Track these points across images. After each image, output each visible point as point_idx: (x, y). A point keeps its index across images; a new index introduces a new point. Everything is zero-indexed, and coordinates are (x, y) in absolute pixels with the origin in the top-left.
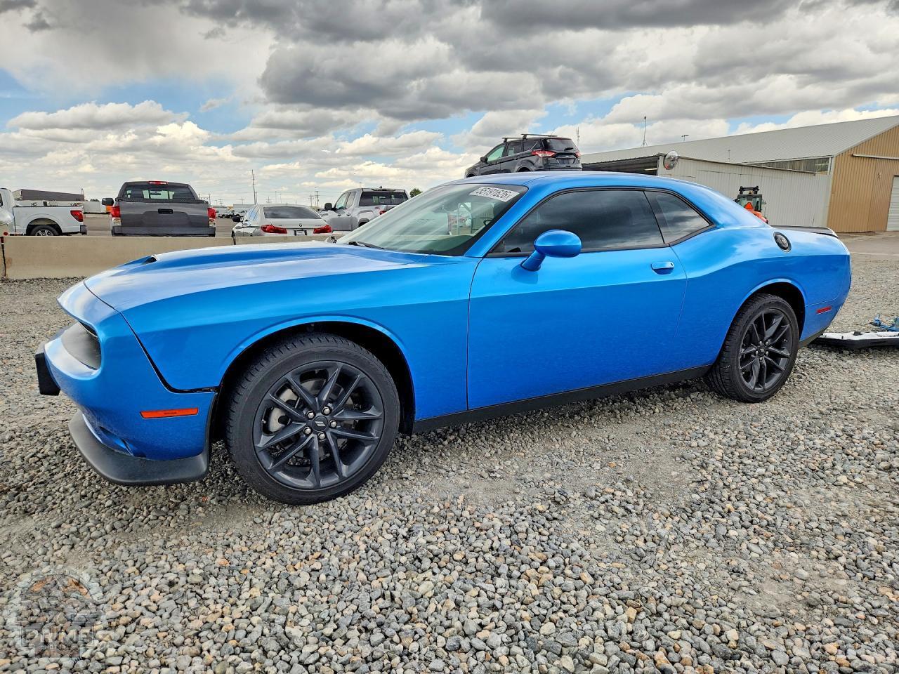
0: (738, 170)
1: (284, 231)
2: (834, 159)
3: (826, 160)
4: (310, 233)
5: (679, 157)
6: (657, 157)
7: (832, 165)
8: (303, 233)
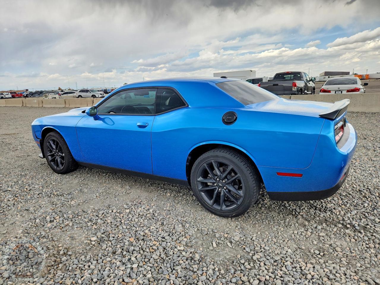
1: (329, 91)
4: (344, 92)
8: (340, 92)
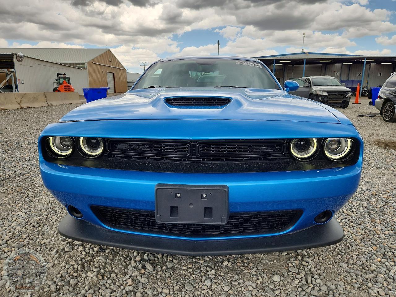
0: (52, 65)
2: (87, 64)
3: (84, 64)
5: (24, 56)
6: (12, 55)
7: (86, 65)
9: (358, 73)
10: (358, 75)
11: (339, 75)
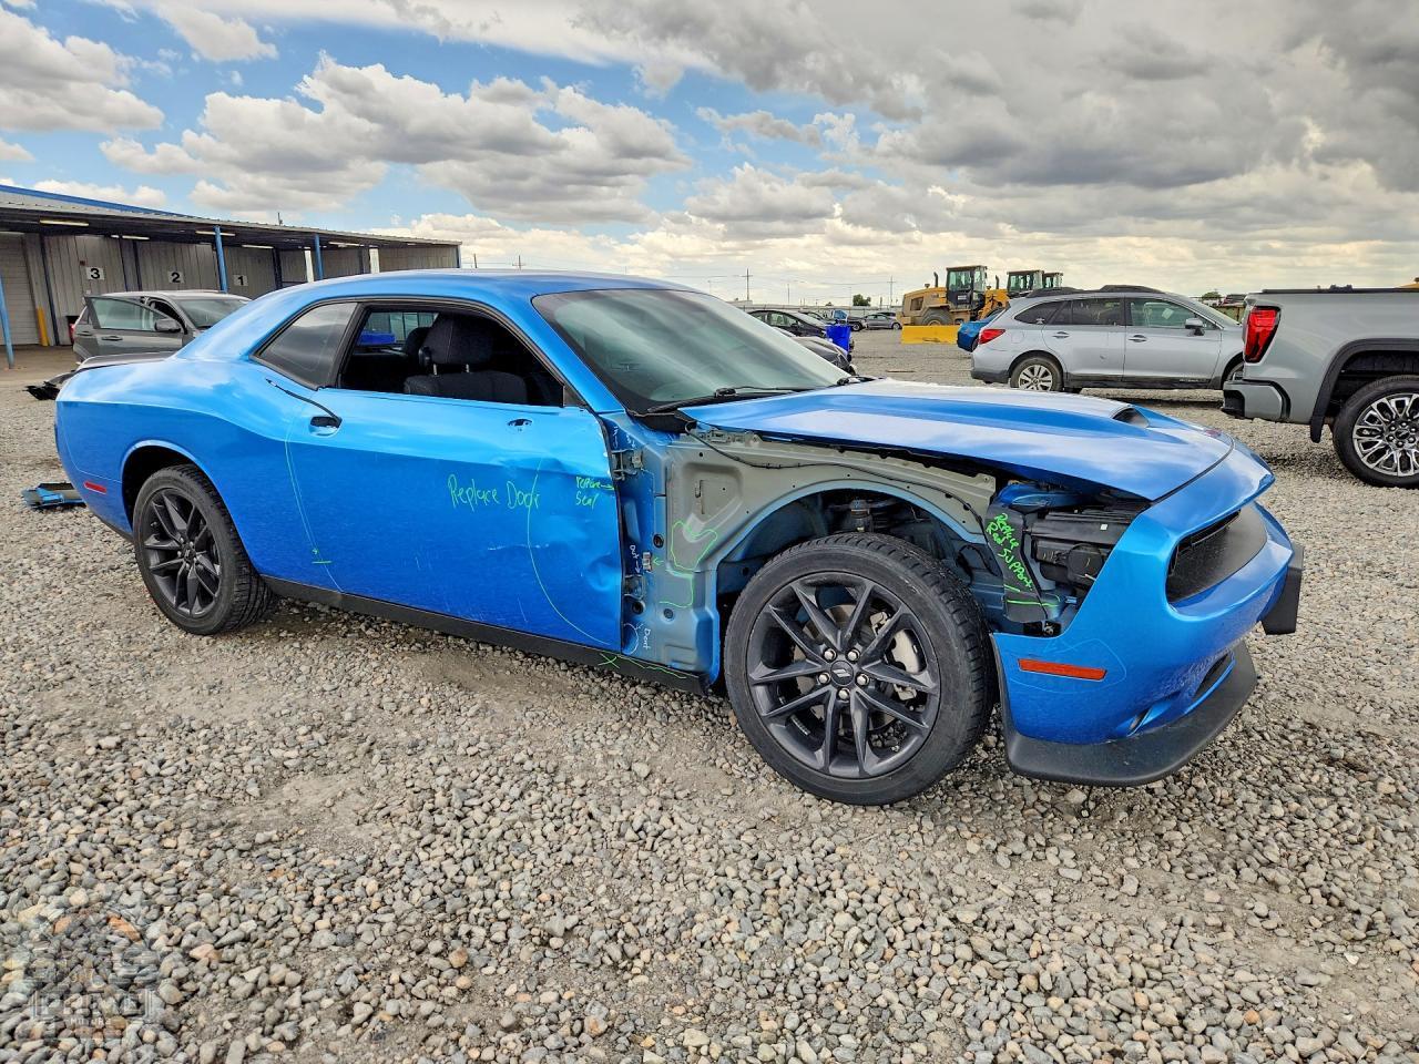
9: (170, 273)
10: (171, 281)
11: (102, 277)
